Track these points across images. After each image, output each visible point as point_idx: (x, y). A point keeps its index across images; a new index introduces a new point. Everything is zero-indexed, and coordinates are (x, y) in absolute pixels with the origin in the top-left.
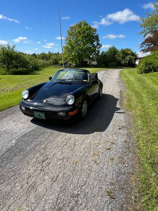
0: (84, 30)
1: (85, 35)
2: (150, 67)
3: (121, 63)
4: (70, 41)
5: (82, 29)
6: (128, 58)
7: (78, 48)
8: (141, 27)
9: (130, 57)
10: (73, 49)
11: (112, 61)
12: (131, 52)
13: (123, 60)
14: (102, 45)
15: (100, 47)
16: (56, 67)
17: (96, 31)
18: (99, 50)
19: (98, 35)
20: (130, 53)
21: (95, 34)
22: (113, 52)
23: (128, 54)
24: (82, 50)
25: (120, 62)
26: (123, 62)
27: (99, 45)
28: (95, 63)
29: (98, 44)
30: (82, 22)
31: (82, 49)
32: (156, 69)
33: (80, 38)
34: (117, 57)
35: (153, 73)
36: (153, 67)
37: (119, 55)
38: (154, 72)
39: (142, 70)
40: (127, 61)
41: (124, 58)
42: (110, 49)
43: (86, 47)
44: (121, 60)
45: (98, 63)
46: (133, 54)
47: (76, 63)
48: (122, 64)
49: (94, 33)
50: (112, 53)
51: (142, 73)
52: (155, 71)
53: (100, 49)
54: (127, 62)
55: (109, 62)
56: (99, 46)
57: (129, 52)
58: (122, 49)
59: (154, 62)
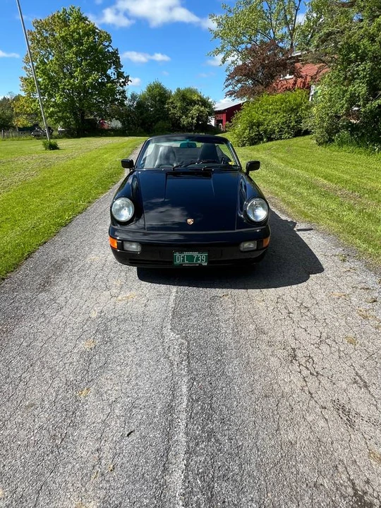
0: (79, 34)
1: (84, 47)
2: (258, 131)
3: (179, 123)
4: (43, 63)
5: (73, 32)
6: (194, 111)
7: (70, 83)
8: (215, 37)
9: (198, 110)
10: (56, 85)
11: (158, 120)
12: (200, 97)
13: (184, 117)
14: (128, 76)
15: (124, 83)
16: (8, 137)
17: (111, 40)
18: (124, 92)
19: (117, 50)
20: (198, 100)
21: (108, 46)
22: (159, 95)
23: (193, 103)
24: (82, 89)
25: (177, 120)
26: (185, 121)
27: (124, 77)
28: (117, 124)
29: (120, 75)
30: (68, 11)
31: (80, 87)
32: (271, 135)
33: (69, 55)
34: (169, 110)
35: (267, 144)
36: (265, 131)
37: (172, 103)
38: (268, 141)
39: (245, 137)
40: (193, 119)
41: (185, 111)
42: (150, 89)
43: (90, 80)
44: (181, 117)
45: (123, 123)
46: (204, 103)
47: (66, 125)
48: (184, 125)
49: (107, 44)
50: (157, 99)
51: (244, 145)
52: (270, 139)
53: (125, 88)
54: (195, 121)
55: (153, 121)
56: (122, 80)
57: (195, 98)
58: (178, 90)
59: (264, 120)
